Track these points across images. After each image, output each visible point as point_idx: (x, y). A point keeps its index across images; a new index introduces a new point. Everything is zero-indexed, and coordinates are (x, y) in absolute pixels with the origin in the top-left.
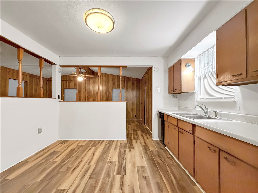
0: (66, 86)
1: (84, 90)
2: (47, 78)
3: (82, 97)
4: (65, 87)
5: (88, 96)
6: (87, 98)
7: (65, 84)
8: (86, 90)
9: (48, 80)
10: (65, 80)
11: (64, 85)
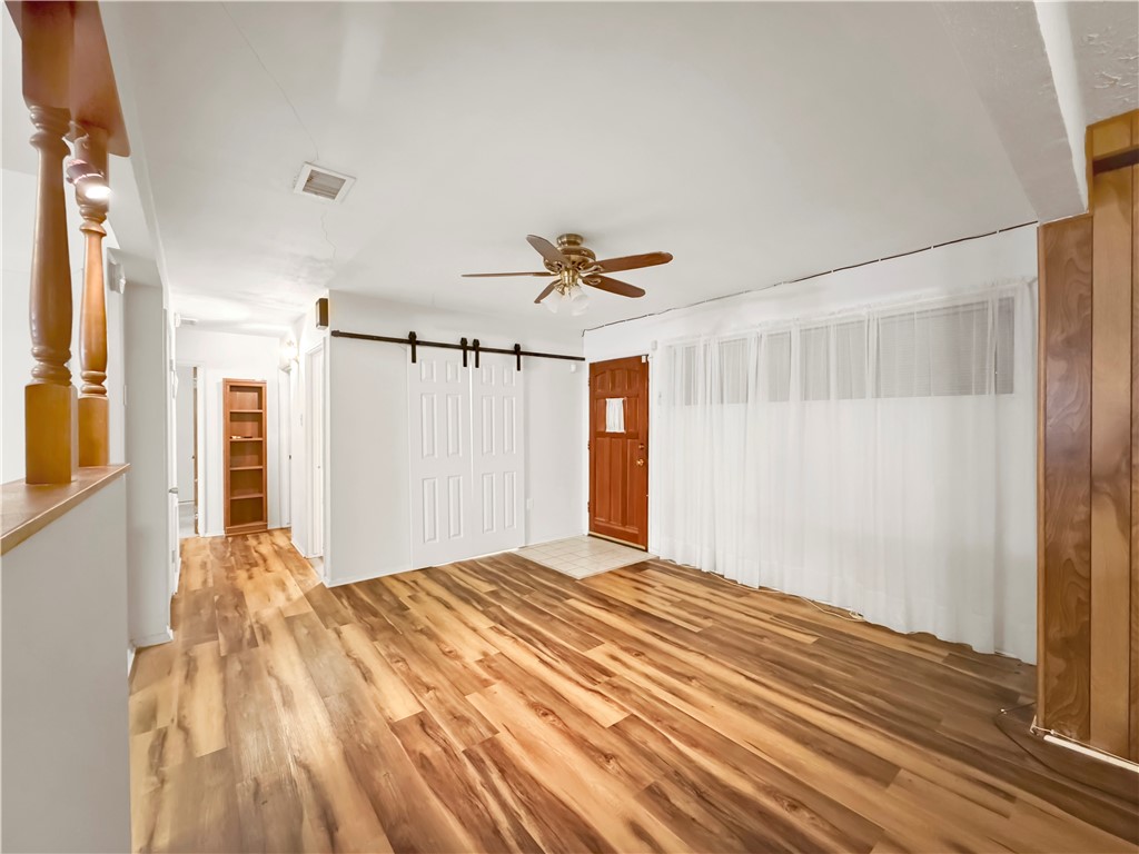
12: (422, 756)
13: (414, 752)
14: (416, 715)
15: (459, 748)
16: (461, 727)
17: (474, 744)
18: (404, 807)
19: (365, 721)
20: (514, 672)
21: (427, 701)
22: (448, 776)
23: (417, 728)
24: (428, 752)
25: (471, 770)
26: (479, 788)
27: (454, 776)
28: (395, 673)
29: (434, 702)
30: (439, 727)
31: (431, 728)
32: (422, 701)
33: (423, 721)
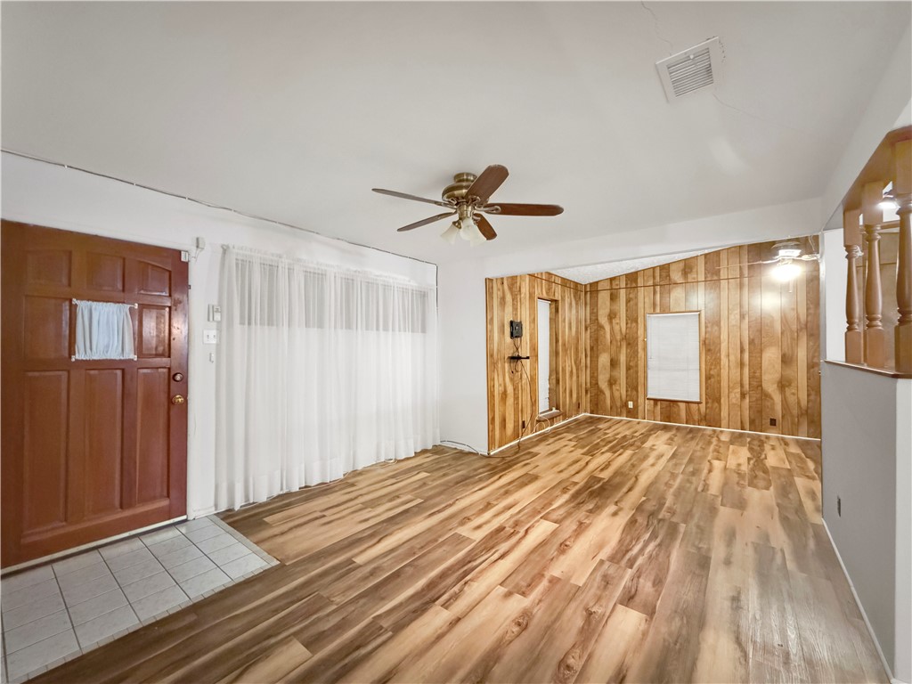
0: (654, 305)
1: (732, 317)
2: (585, 285)
3: (724, 346)
4: (648, 310)
5: (751, 342)
6: (746, 347)
7: (650, 298)
8: (742, 317)
9: (588, 289)
10: (651, 283)
11: (647, 300)
12: (654, 585)
13: (656, 591)
14: (626, 606)
15: (630, 572)
16: (613, 578)
17: (620, 567)
18: (689, 578)
19: (666, 636)
20: (527, 569)
21: (606, 607)
22: (653, 569)
23: (637, 599)
24: (649, 584)
25: (640, 561)
26: (646, 556)
27: (651, 567)
28: (590, 656)
29: (603, 602)
30: (624, 588)
31: (630, 592)
32: (609, 611)
33: (629, 599)
